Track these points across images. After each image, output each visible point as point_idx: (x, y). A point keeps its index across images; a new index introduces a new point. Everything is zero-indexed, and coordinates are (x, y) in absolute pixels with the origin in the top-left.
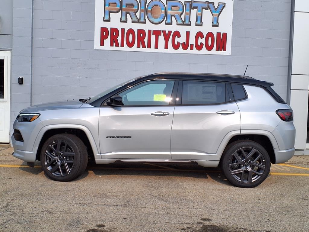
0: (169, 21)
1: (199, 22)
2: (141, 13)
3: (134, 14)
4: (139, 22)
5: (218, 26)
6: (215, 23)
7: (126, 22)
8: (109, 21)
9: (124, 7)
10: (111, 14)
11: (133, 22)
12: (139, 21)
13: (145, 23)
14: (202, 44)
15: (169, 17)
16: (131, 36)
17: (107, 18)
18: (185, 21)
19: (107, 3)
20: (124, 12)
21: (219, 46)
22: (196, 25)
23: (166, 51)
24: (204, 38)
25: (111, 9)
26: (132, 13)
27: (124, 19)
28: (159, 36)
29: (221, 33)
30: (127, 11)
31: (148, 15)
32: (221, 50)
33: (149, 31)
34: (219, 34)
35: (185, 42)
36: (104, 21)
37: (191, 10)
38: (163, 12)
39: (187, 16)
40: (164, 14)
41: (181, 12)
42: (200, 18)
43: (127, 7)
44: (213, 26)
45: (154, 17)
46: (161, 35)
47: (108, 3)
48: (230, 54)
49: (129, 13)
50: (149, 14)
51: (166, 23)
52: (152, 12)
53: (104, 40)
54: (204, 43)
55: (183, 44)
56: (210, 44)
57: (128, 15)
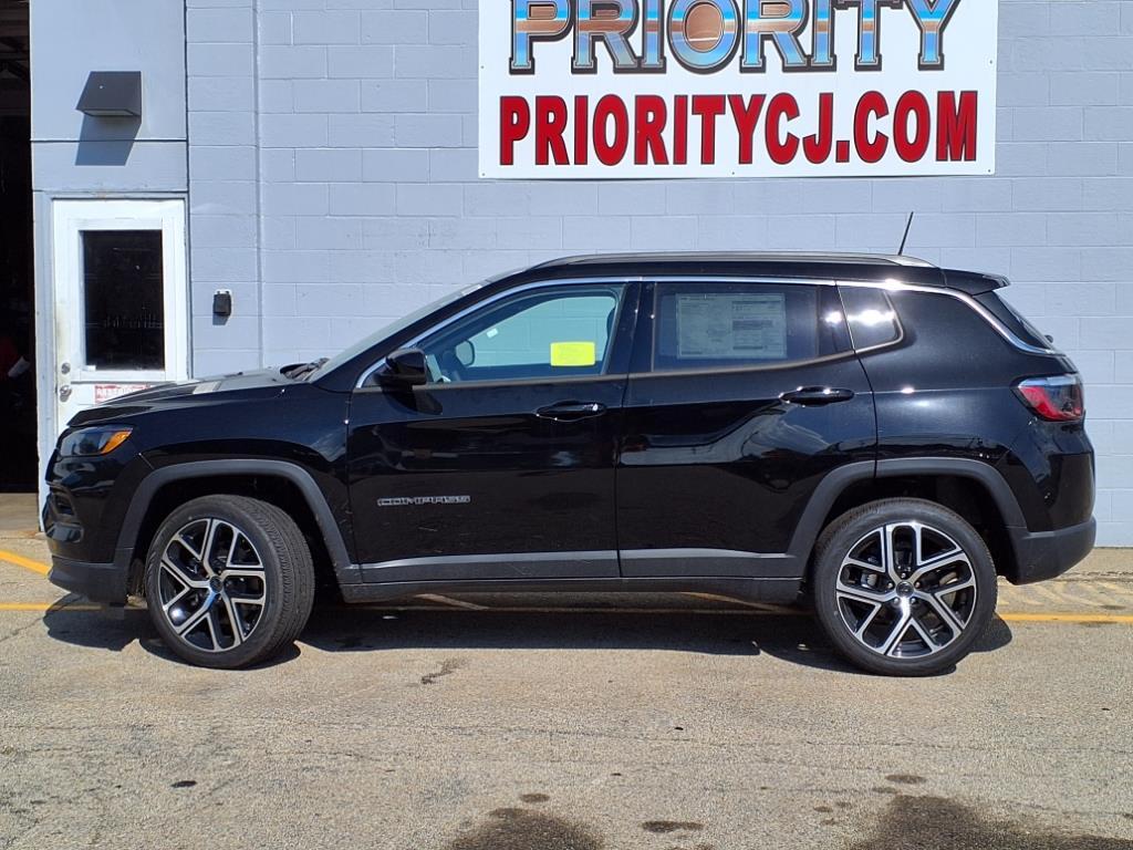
0: (753, 59)
1: (868, 58)
2: (649, 33)
3: (620, 39)
4: (639, 67)
5: (940, 67)
6: (931, 57)
7: (593, 70)
8: (531, 71)
9: (583, 17)
10: (535, 44)
11: (617, 70)
12: (640, 64)
13: (662, 70)
14: (881, 138)
15: (753, 44)
16: (611, 120)
17: (522, 61)
18: (812, 56)
19: (522, 7)
20: (584, 35)
21: (948, 142)
22: (858, 68)
23: (745, 170)
24: (887, 113)
25: (535, 27)
26: (613, 36)
27: (583, 60)
28: (717, 117)
29: (953, 93)
30: (595, 32)
31: (674, 41)
32: (956, 157)
33: (680, 101)
34: (945, 98)
35: (814, 136)
36: (513, 72)
37: (837, 12)
38: (729, 28)
39: (823, 34)
40: (733, 32)
41: (798, 20)
42: (872, 42)
43: (594, 15)
44: (921, 67)
45: (696, 47)
46: (724, 113)
47: (525, 8)
48: (992, 172)
49: (601, 38)
50: (678, 36)
51: (741, 68)
52: (687, 28)
53: (515, 142)
54: (889, 132)
55: (809, 140)
56: (911, 136)
57: (599, 45)
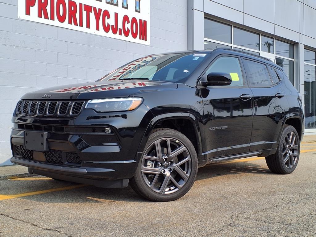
1: (125, 5)
6: (138, 8)
14: (128, 30)
16: (61, 7)
21: (141, 34)
22: (123, 7)
23: (97, 33)
24: (129, 23)
28: (90, 13)
29: (142, 20)
32: (143, 39)
33: (81, 5)
35: (114, 25)
44: (136, 11)
46: (92, 12)
48: (150, 45)
53: (31, 7)
54: (130, 28)
56: (134, 31)
